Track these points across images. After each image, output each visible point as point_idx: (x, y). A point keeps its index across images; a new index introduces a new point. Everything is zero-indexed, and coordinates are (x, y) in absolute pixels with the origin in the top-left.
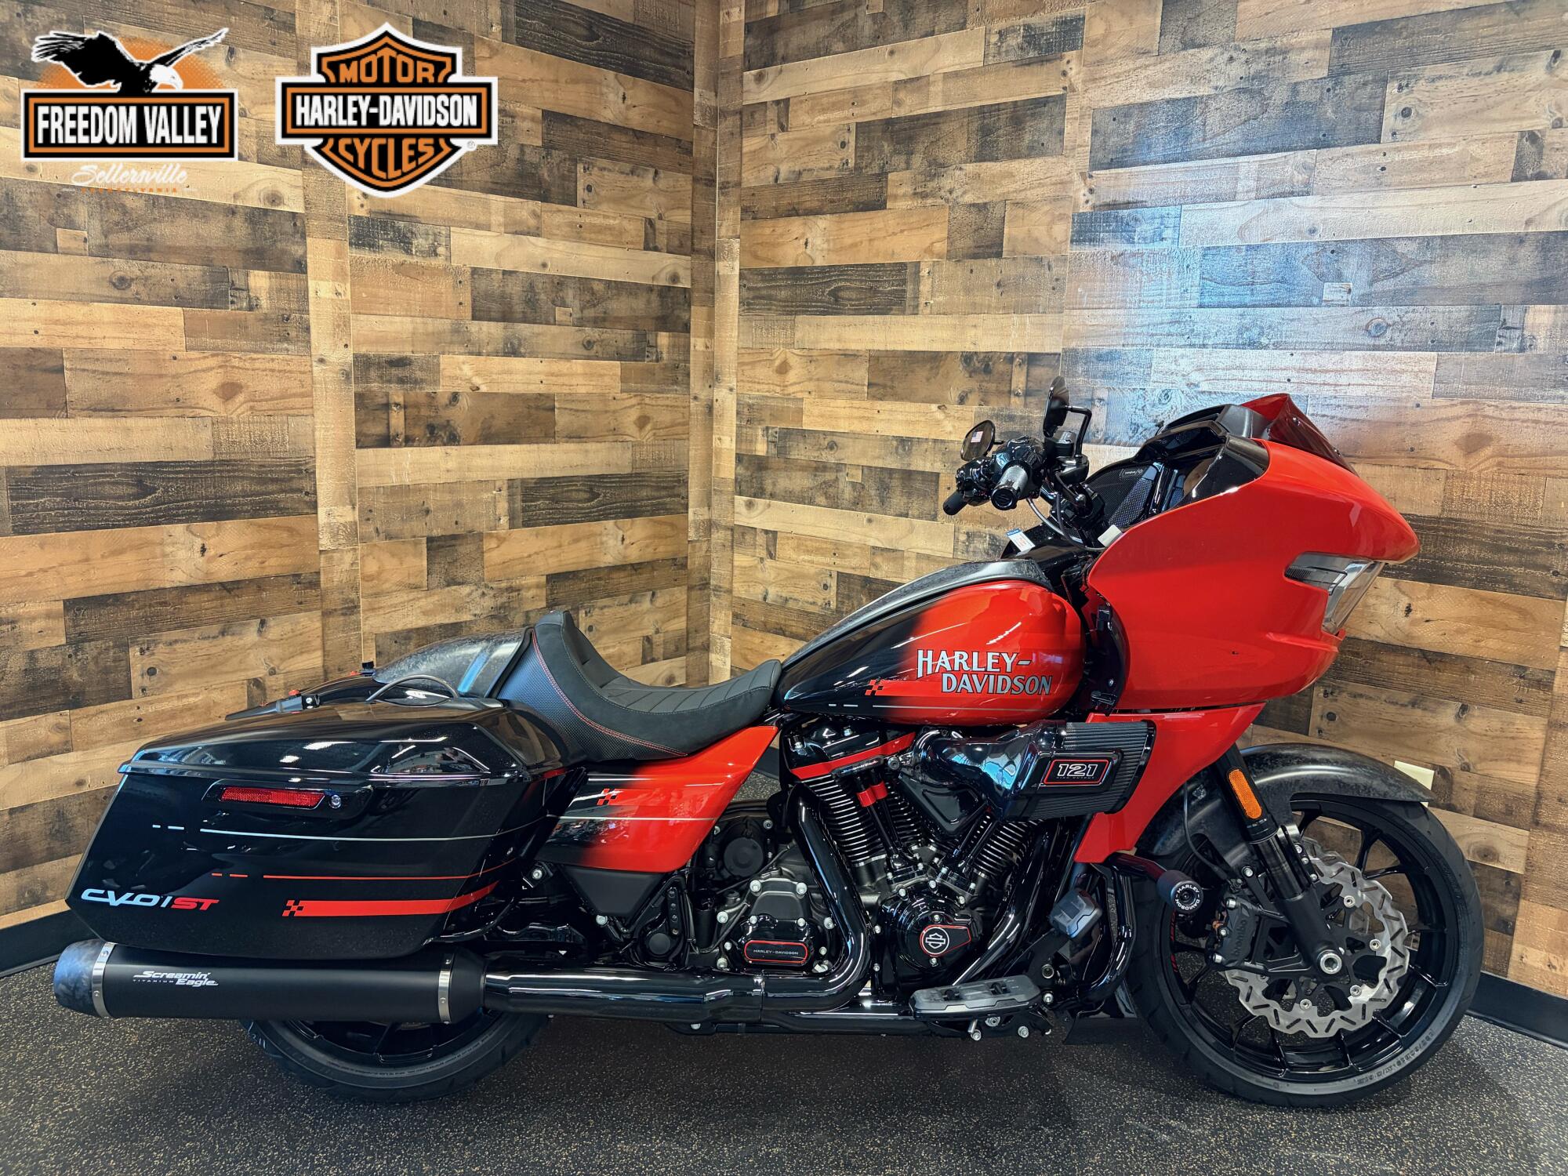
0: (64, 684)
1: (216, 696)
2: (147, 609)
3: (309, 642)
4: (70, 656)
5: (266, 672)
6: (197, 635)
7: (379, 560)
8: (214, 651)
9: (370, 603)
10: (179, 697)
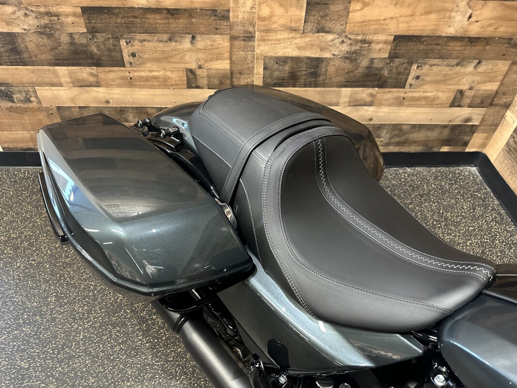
0: (90, 54)
1: (169, 74)
2: (126, 19)
3: (222, 54)
4: (90, 39)
5: (196, 66)
6: (155, 39)
7: (271, 7)
8: (166, 49)
9: (262, 36)
10: (150, 71)
